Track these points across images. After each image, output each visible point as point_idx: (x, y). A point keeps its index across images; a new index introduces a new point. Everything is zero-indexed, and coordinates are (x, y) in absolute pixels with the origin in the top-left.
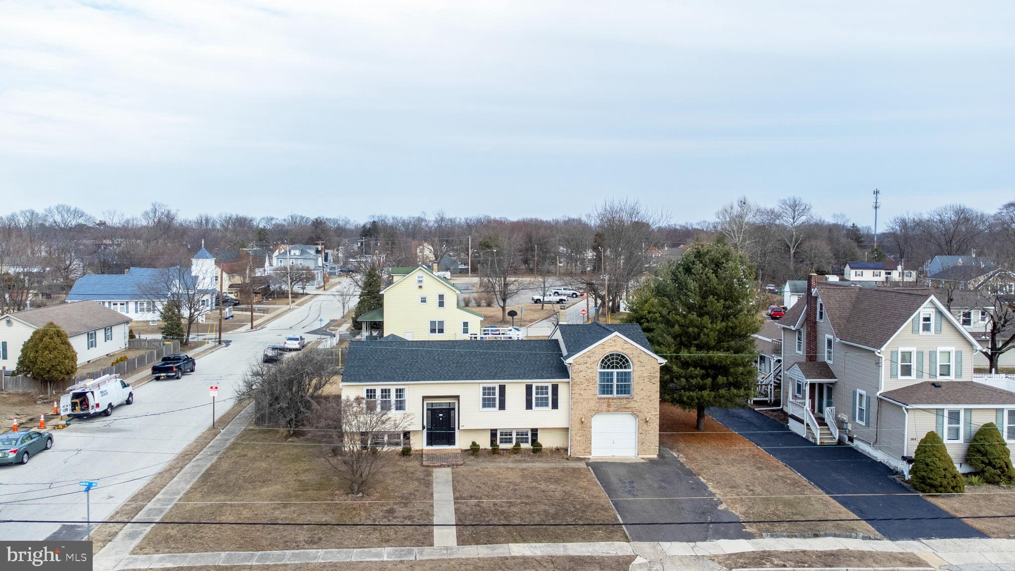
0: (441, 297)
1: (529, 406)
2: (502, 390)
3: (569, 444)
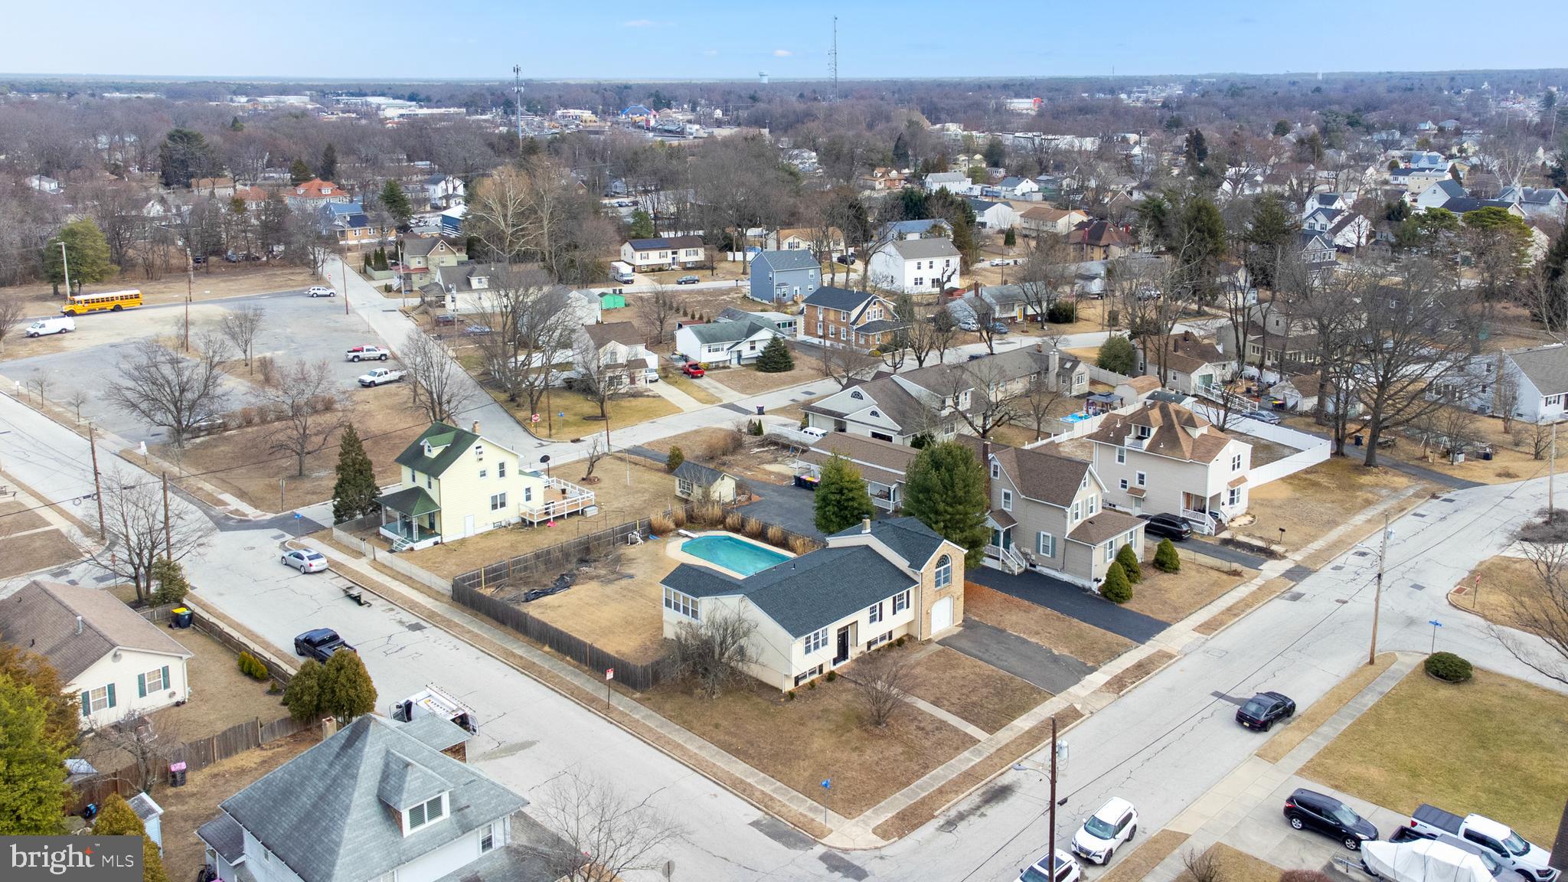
0: (502, 465)
1: (894, 613)
2: (881, 605)
3: (915, 632)
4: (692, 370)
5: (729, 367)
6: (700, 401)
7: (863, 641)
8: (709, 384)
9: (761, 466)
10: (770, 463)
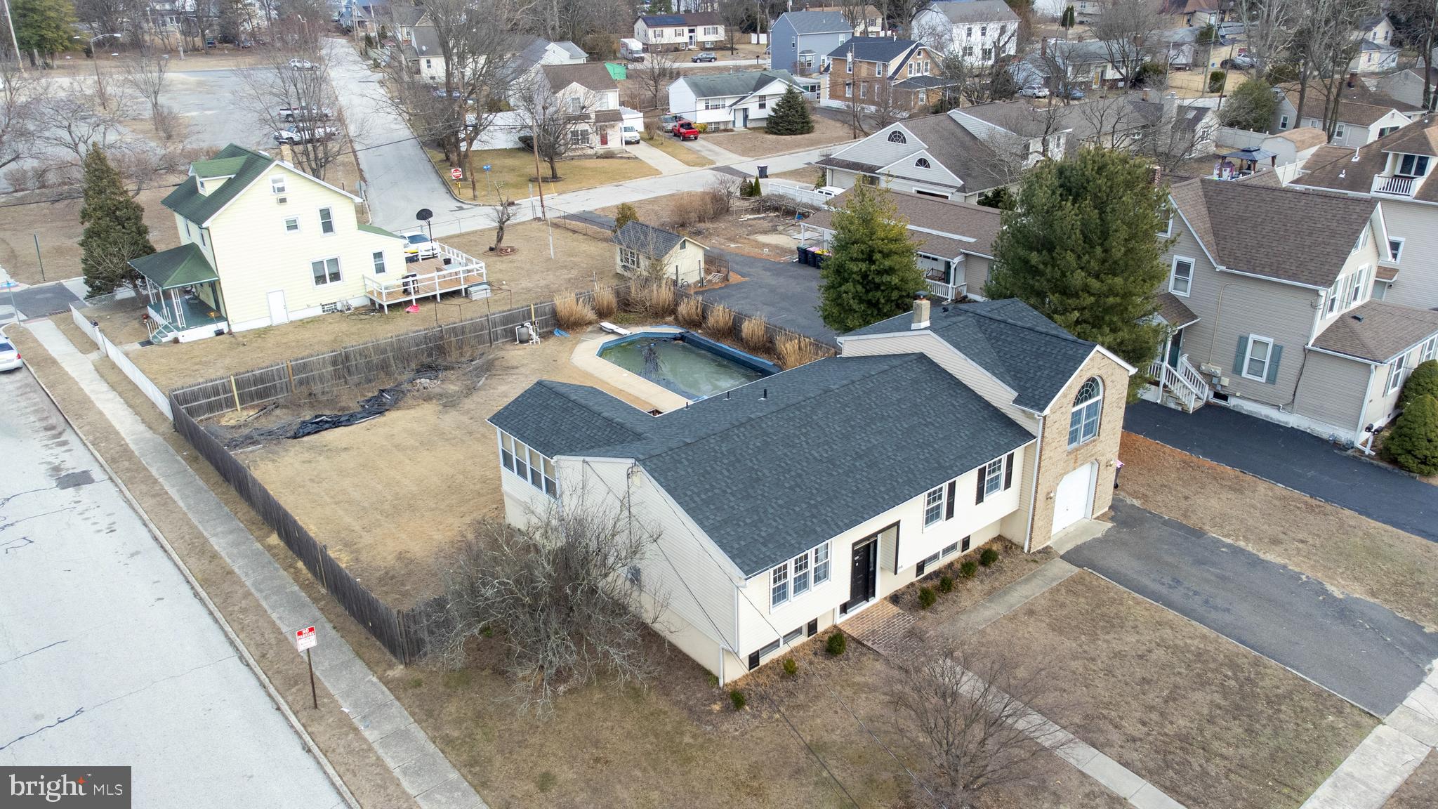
0: (325, 214)
1: (980, 498)
2: (952, 488)
3: (1016, 534)
4: (682, 130)
5: (732, 130)
6: (688, 164)
7: (908, 562)
8: (703, 146)
9: (752, 237)
10: (765, 232)
